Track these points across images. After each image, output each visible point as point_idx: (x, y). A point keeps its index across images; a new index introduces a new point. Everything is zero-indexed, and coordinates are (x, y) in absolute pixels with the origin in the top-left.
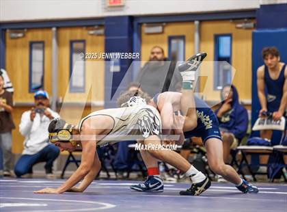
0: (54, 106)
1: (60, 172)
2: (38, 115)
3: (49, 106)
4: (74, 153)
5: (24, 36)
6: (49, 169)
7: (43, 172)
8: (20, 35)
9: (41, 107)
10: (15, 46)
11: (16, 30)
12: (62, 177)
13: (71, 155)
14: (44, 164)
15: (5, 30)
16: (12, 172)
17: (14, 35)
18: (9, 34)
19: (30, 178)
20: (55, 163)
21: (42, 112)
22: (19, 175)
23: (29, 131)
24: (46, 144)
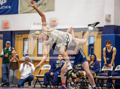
0: (32, 61)
1: (34, 85)
2: (26, 65)
3: (30, 61)
4: (38, 79)
5: (21, 36)
6: (30, 84)
7: (28, 85)
8: (20, 36)
9: (27, 62)
10: (18, 40)
11: (19, 34)
12: (34, 87)
13: (37, 79)
14: (28, 82)
15: (15, 34)
16: (17, 85)
17: (18, 36)
18: (16, 35)
19: (23, 87)
20: (32, 82)
21: (27, 64)
22: (19, 86)
23: (23, 70)
24: (29, 75)
